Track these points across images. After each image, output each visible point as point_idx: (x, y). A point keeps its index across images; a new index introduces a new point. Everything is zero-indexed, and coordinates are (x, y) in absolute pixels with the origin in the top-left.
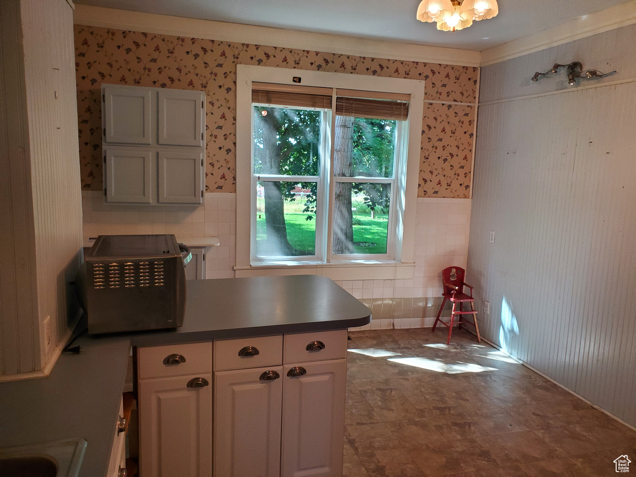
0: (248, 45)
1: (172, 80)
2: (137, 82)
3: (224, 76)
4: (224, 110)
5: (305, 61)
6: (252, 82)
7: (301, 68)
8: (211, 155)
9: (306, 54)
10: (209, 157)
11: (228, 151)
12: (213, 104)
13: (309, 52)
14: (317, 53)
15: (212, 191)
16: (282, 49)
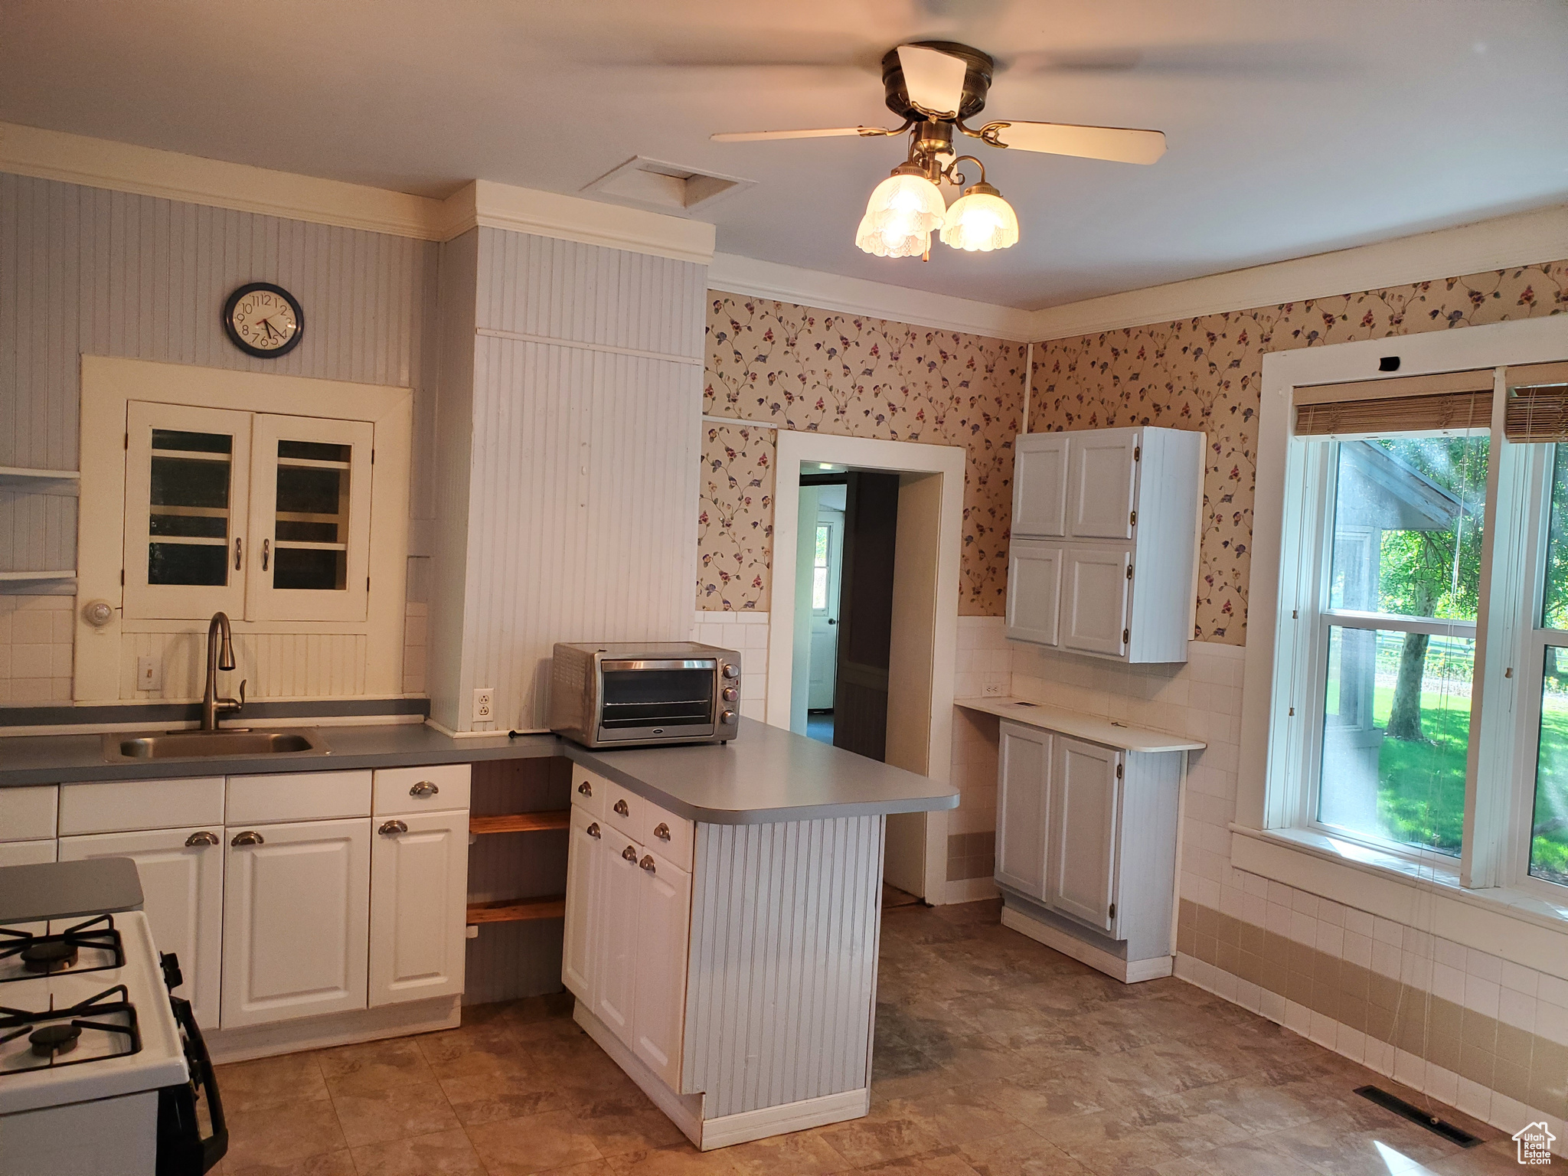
0: (1291, 304)
1: (1157, 408)
2: (1111, 423)
3: (1241, 384)
4: (1238, 459)
5: (1418, 311)
6: (1295, 387)
7: (1406, 332)
8: (1209, 559)
9: (1420, 292)
10: (1205, 562)
11: (1241, 549)
12: (1218, 449)
13: (1429, 284)
14: (1450, 281)
15: (1206, 638)
16: (1363, 295)
